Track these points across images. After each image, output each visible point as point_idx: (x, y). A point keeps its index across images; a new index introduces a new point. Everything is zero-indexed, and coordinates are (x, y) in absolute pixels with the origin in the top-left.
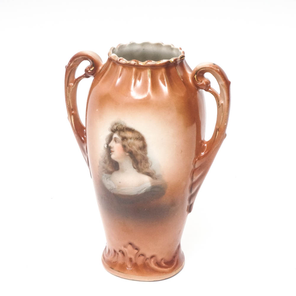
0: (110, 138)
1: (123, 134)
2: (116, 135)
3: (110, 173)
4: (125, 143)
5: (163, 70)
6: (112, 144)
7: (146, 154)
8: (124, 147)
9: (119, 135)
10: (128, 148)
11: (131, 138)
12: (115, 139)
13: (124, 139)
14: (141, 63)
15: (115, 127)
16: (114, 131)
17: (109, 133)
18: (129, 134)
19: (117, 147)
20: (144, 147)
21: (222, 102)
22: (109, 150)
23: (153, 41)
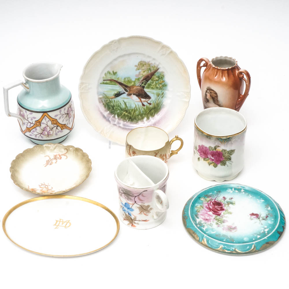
0: (206, 92)
1: (210, 91)
2: (208, 91)
3: (207, 102)
4: (211, 94)
5: (226, 71)
6: (207, 93)
7: (217, 99)
8: (211, 95)
9: (209, 91)
10: (212, 96)
11: (213, 93)
12: (208, 92)
13: (211, 93)
14: (219, 68)
15: (208, 88)
16: (208, 89)
17: (206, 90)
18: (212, 92)
19: (208, 95)
20: (217, 96)
21: (247, 84)
22: (206, 95)
23: (229, 57)
